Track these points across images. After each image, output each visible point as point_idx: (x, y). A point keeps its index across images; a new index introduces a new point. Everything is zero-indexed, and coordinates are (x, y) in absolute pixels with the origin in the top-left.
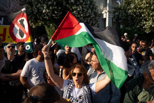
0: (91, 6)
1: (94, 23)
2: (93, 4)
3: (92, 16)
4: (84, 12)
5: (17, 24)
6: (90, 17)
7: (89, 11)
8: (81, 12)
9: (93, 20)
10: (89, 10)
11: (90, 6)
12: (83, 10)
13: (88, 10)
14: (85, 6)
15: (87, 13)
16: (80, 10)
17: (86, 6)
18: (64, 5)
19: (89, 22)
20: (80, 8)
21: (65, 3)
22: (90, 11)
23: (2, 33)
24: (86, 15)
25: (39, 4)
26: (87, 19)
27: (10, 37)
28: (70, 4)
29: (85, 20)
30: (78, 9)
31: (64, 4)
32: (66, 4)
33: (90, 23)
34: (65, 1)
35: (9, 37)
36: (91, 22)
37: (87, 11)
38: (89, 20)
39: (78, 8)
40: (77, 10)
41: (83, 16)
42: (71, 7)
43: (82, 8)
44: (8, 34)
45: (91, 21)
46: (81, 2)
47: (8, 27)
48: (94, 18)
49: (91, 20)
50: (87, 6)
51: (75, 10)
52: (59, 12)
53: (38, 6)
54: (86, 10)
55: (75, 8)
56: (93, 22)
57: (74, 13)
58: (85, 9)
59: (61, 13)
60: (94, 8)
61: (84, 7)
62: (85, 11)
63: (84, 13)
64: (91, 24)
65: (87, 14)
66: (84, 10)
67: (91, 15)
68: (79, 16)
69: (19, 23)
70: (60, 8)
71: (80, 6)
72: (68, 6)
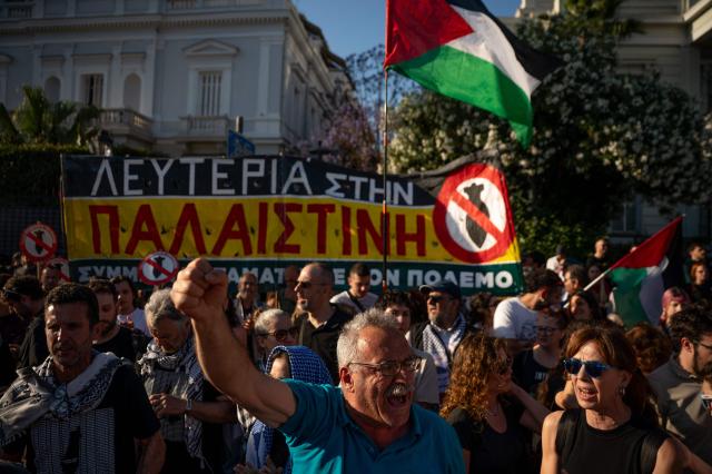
0: (679, 115)
1: (694, 189)
2: (684, 108)
3: (685, 162)
4: (651, 146)
5: (455, 200)
6: (674, 165)
7: (672, 141)
8: (637, 147)
9: (688, 178)
10: (672, 135)
11: (676, 117)
12: (647, 139)
13: (668, 134)
14: (652, 120)
15: (666, 147)
16: (636, 139)
17: (659, 119)
18: (565, 120)
19: (671, 186)
20: (634, 131)
22: (678, 140)
23: (415, 231)
24: (658, 155)
25: (466, 123)
26: (665, 172)
27: (440, 246)
28: (587, 115)
29: (657, 178)
30: (628, 135)
31: (563, 116)
32: (570, 117)
33: (675, 191)
35: (435, 244)
36: (679, 184)
37: (665, 142)
38: (671, 178)
39: (625, 131)
40: (622, 139)
41: (648, 162)
42: (599, 128)
43: (643, 127)
44: (431, 235)
45: (682, 181)
46: (638, 104)
47: (427, 211)
48: (694, 168)
49: (678, 176)
50: (663, 120)
51: (613, 140)
52: (544, 149)
53: (463, 129)
54: (662, 137)
55: (612, 132)
56: (688, 185)
57: (611, 149)
58: (655, 133)
59: (552, 151)
60: (693, 123)
61: (648, 124)
62: (655, 142)
63: (650, 150)
64: (683, 192)
65: (666, 152)
66: (652, 137)
67: (684, 156)
68: (632, 162)
69: (463, 198)
70: (548, 134)
71: (631, 120)
72: (583, 122)
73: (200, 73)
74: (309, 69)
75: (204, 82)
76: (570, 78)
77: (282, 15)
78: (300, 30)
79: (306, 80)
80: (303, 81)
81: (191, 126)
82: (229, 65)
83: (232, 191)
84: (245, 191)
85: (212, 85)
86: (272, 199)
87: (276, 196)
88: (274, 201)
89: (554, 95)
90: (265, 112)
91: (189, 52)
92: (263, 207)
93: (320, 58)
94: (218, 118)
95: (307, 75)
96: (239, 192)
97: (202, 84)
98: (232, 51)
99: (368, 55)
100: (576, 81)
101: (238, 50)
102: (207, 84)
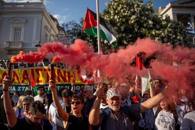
7: (178, 38)
8: (165, 40)
15: (176, 40)
16: (165, 37)
21: (138, 27)
31: (135, 29)
34: (137, 25)
40: (160, 36)
51: (157, 37)
52: (129, 42)
54: (174, 36)
59: (132, 43)
62: (172, 38)
73: (14, 28)
74: (51, 29)
75: (15, 31)
76: (138, 14)
77: (41, 10)
78: (49, 18)
79: (50, 32)
80: (49, 32)
81: (10, 45)
82: (24, 25)
83: (24, 67)
84: (27, 66)
85: (18, 32)
86: (35, 68)
87: (36, 67)
88: (35, 69)
89: (132, 20)
90: (35, 40)
91: (10, 21)
92: (32, 71)
93: (56, 28)
94: (20, 42)
95: (50, 31)
96: (25, 67)
97: (14, 31)
98: (25, 21)
99: (69, 24)
100: (140, 15)
101: (27, 21)
102: (16, 32)
